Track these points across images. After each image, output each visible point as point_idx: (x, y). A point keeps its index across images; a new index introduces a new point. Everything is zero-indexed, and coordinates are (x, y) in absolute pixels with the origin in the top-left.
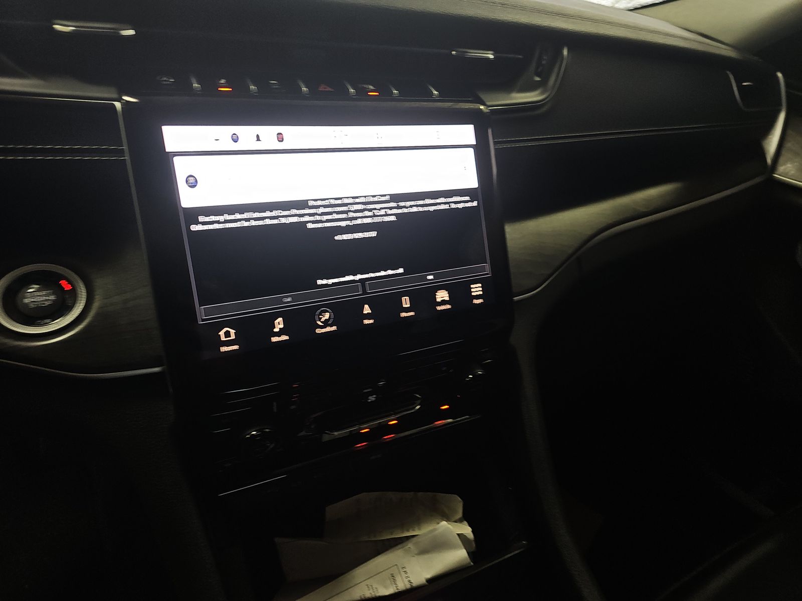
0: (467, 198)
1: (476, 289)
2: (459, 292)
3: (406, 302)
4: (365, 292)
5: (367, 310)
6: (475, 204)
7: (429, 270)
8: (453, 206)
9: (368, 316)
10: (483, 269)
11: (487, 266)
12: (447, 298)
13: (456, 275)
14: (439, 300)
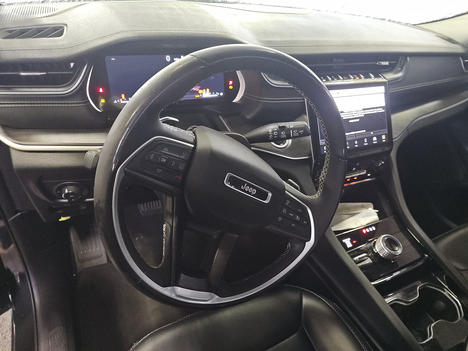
0: (382, 109)
1: (384, 137)
2: (379, 137)
3: (366, 140)
4: (356, 137)
5: (356, 142)
6: (384, 111)
7: (371, 131)
8: (378, 112)
9: (356, 144)
10: (385, 131)
11: (386, 130)
12: (376, 140)
13: (379, 132)
14: (374, 140)
